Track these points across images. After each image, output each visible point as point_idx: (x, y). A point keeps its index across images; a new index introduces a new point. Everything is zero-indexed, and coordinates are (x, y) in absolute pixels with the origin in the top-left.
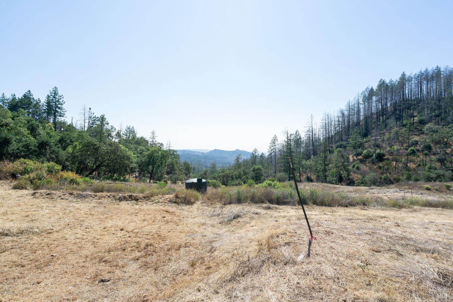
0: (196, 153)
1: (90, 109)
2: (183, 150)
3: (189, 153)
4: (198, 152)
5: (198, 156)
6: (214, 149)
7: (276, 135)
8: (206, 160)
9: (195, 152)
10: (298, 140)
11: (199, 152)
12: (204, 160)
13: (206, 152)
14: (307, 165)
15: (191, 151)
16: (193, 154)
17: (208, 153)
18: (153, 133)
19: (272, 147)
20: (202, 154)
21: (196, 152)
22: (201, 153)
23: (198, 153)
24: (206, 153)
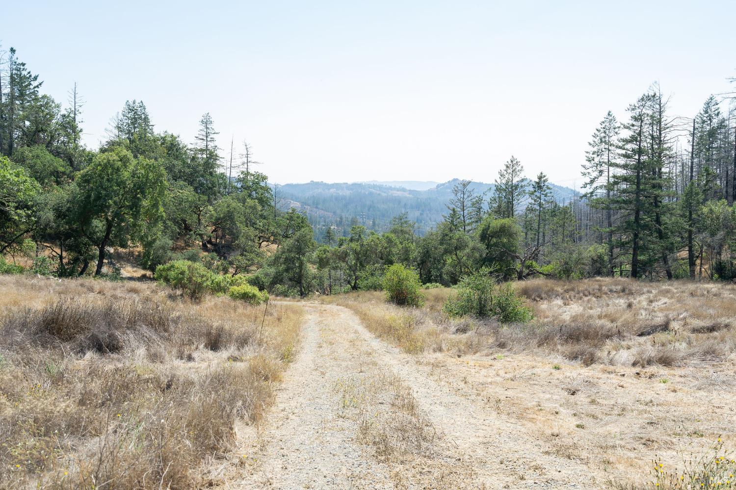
0: (395, 192)
1: (13, 51)
2: (354, 185)
3: (371, 194)
4: (398, 190)
5: (398, 201)
6: (451, 179)
7: (613, 113)
8: (421, 214)
9: (390, 188)
10: (712, 133)
11: (404, 190)
12: (417, 213)
13: (426, 189)
14: (718, 218)
15: (380, 187)
16: (384, 194)
17: (430, 191)
18: (206, 122)
19: (595, 156)
20: (411, 196)
21: (395, 189)
22: (411, 192)
23: (400, 194)
24: (425, 192)
